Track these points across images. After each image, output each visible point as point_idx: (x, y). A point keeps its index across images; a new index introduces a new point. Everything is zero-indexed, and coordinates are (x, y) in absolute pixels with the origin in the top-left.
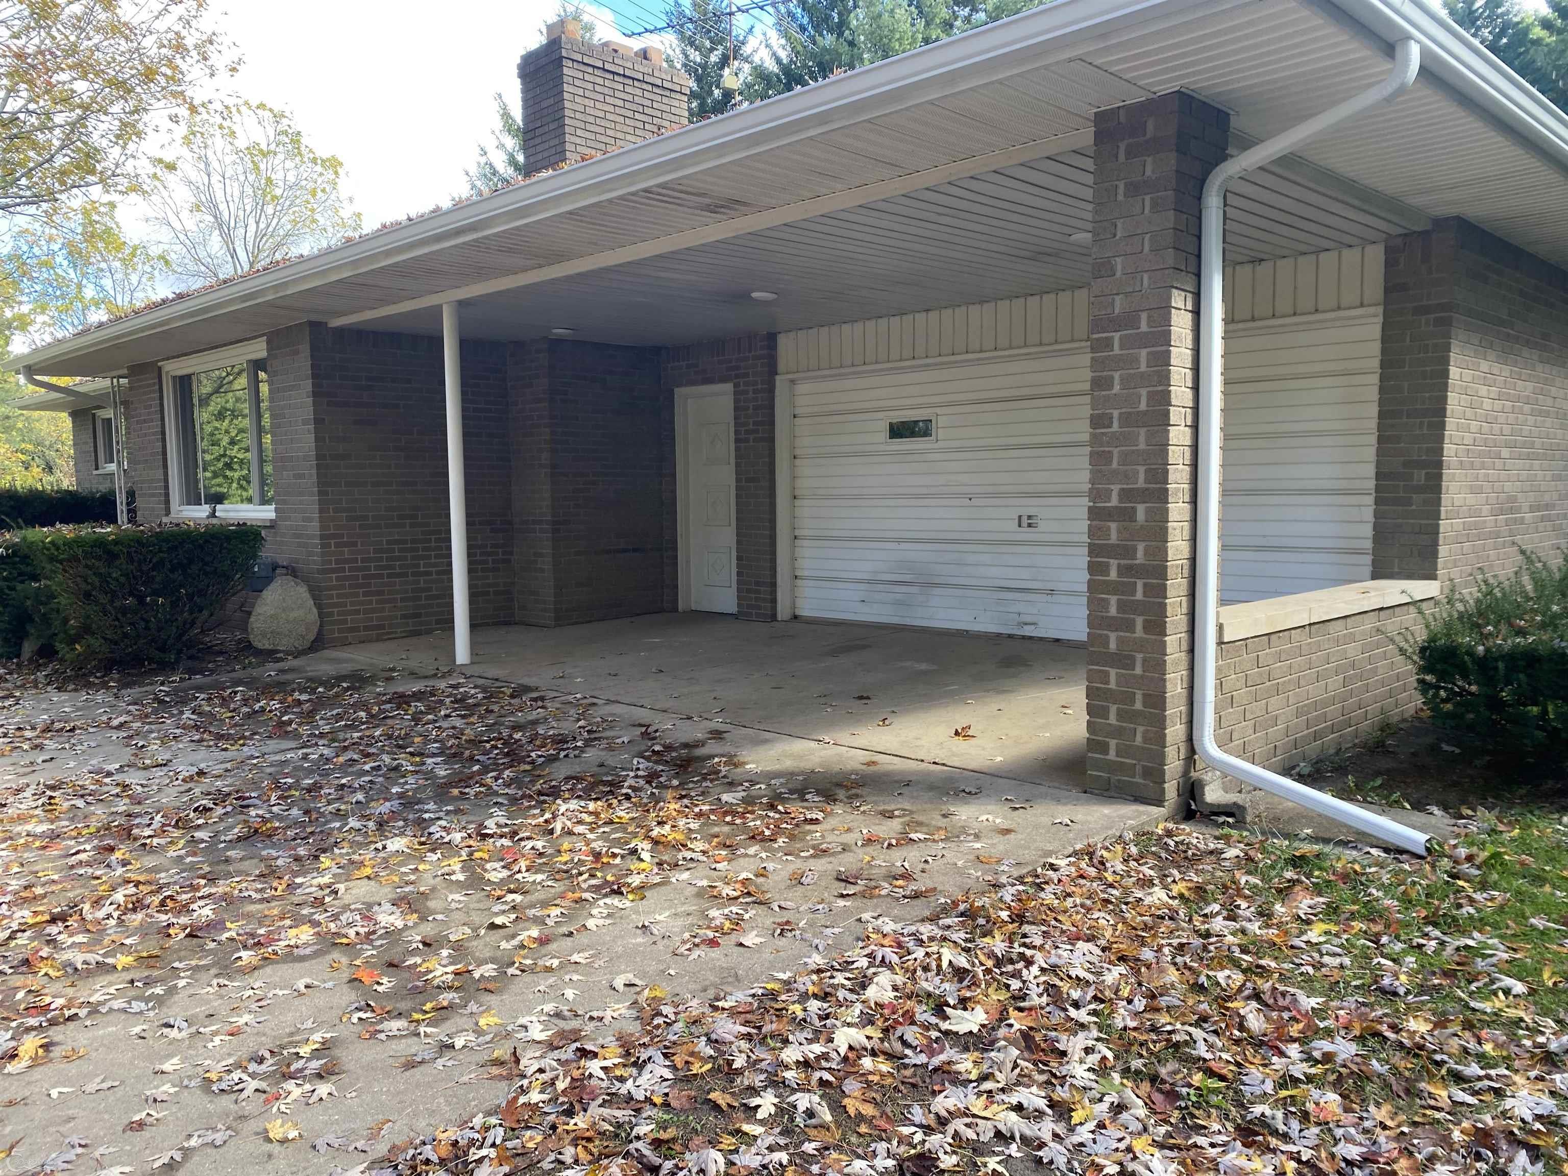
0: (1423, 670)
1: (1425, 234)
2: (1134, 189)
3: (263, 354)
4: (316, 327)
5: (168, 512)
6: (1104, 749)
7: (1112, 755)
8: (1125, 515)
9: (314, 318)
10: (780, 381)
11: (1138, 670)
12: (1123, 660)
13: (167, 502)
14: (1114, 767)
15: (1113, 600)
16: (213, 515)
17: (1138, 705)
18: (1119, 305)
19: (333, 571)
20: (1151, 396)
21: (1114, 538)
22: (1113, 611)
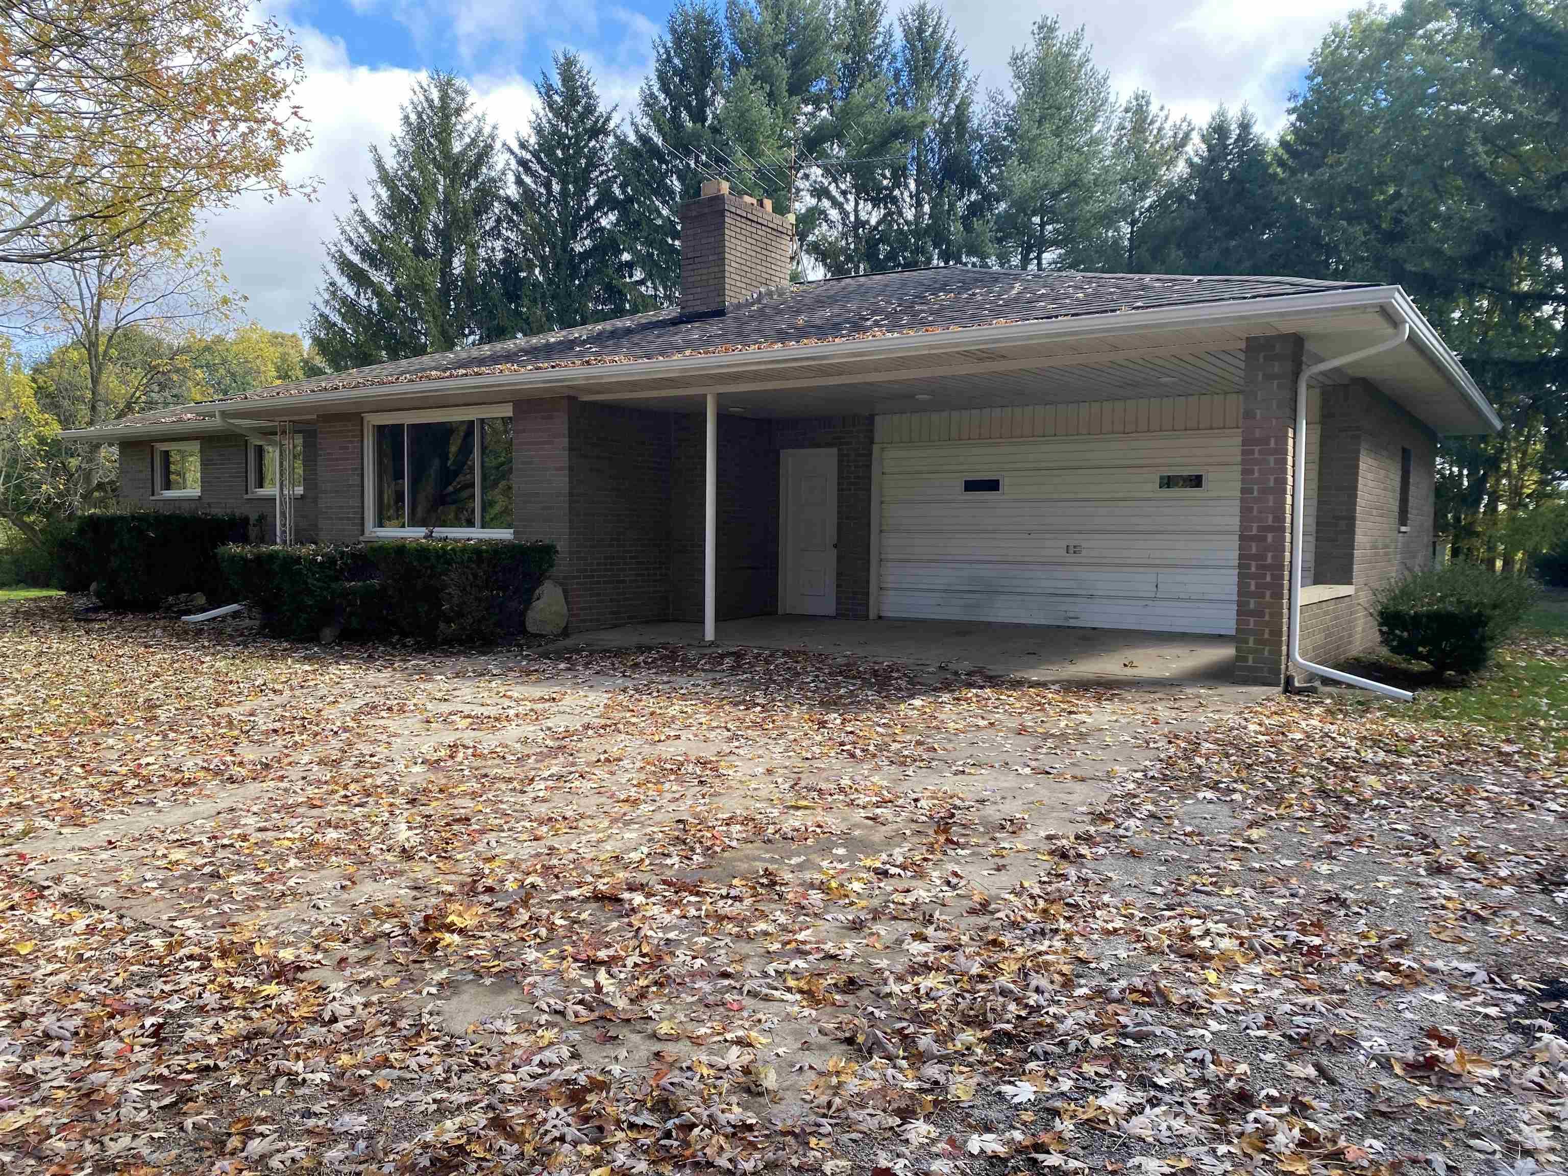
0: (1381, 625)
1: (1346, 386)
2: (1269, 377)
3: (511, 414)
4: (572, 399)
5: (363, 532)
6: (1245, 659)
7: (1250, 663)
8: (1261, 539)
9: (572, 393)
10: (876, 448)
11: (1267, 618)
12: (1259, 613)
13: (363, 525)
14: (1249, 668)
15: (1253, 583)
16: (429, 536)
17: (1266, 636)
18: (1258, 433)
19: (574, 577)
20: (1276, 480)
21: (1254, 551)
22: (1253, 588)
